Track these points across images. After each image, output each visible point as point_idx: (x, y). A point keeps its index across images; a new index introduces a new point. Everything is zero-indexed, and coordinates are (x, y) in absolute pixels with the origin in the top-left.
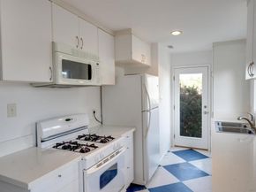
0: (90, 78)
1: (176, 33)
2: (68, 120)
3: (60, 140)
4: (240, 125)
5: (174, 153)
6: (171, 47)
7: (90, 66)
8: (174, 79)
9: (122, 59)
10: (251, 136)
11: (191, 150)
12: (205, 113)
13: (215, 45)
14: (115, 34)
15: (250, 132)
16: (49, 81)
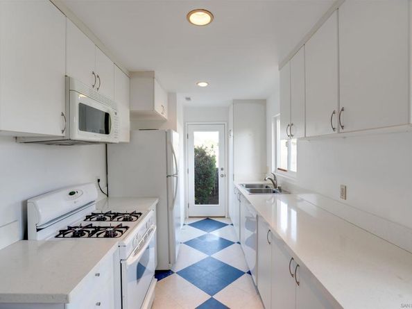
0: (107, 132)
1: (203, 84)
2: (72, 194)
3: (63, 225)
4: (262, 186)
5: (191, 225)
6: (188, 99)
7: (107, 115)
8: (187, 137)
9: (139, 108)
10: (275, 195)
11: (208, 219)
12: (222, 176)
13: (235, 102)
14: (132, 75)
15: (274, 192)
16: (60, 134)
